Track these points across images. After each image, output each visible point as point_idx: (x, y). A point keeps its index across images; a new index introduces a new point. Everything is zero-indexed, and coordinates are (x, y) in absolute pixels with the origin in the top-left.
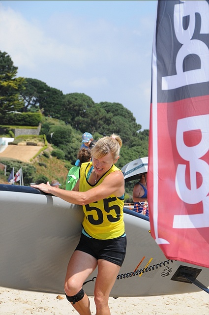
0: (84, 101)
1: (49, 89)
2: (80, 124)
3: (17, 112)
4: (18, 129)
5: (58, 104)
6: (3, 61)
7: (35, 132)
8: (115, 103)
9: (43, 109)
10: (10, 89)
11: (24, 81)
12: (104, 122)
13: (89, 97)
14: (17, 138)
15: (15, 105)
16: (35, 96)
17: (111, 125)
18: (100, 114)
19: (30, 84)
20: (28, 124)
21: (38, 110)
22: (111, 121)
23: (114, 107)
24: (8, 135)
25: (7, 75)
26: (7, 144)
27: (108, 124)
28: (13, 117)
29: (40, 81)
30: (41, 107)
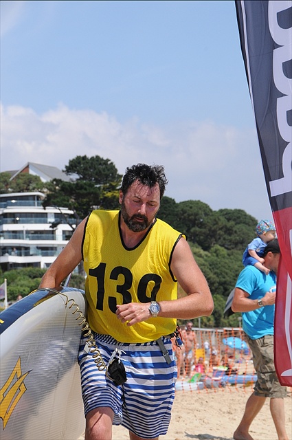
0: (200, 209)
2: (197, 235)
5: (170, 214)
6: (106, 170)
8: (236, 210)
10: (115, 200)
12: (225, 232)
13: (206, 205)
17: (233, 236)
18: (220, 223)
22: (232, 230)
23: (235, 214)
25: (111, 185)
27: (230, 234)
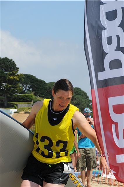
1: (37, 80)
3: (19, 94)
4: (19, 104)
5: (42, 89)
7: (29, 106)
9: (34, 92)
10: (15, 80)
11: (22, 76)
14: (19, 109)
15: (17, 90)
16: (29, 85)
19: (26, 77)
20: (26, 101)
21: (31, 93)
22: (74, 98)
23: (76, 90)
24: (14, 108)
25: (13, 72)
26: (13, 113)
28: (16, 97)
29: (32, 76)
30: (33, 91)
